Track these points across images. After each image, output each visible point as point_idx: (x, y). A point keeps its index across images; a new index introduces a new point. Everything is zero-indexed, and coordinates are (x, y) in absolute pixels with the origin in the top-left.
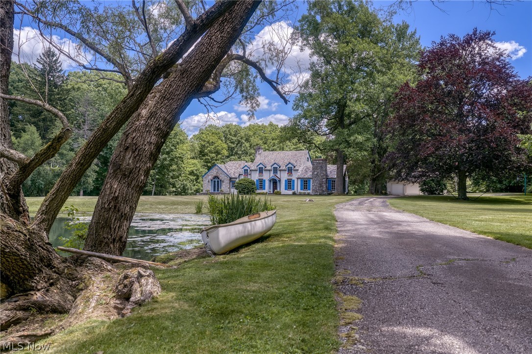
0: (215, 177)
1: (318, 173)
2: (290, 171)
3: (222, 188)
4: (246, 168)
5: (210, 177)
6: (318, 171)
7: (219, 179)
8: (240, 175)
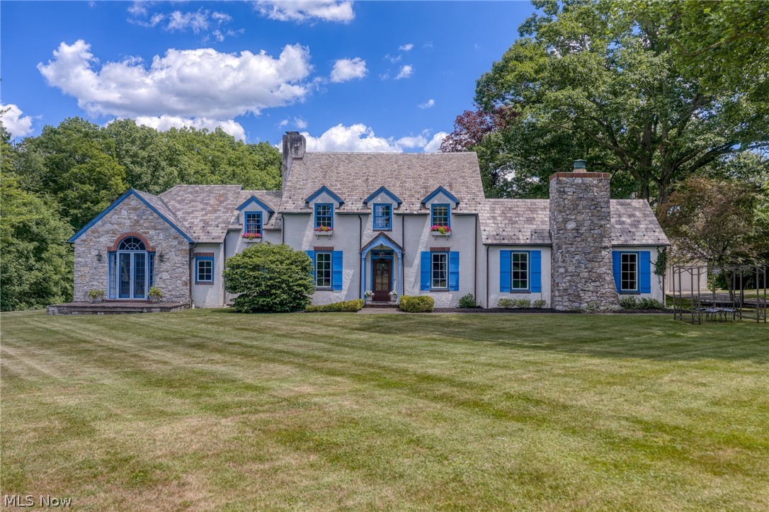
0: (128, 240)
1: (580, 225)
2: (441, 218)
3: (158, 285)
4: (253, 207)
5: (106, 241)
6: (580, 218)
7: (142, 247)
8: (229, 231)
